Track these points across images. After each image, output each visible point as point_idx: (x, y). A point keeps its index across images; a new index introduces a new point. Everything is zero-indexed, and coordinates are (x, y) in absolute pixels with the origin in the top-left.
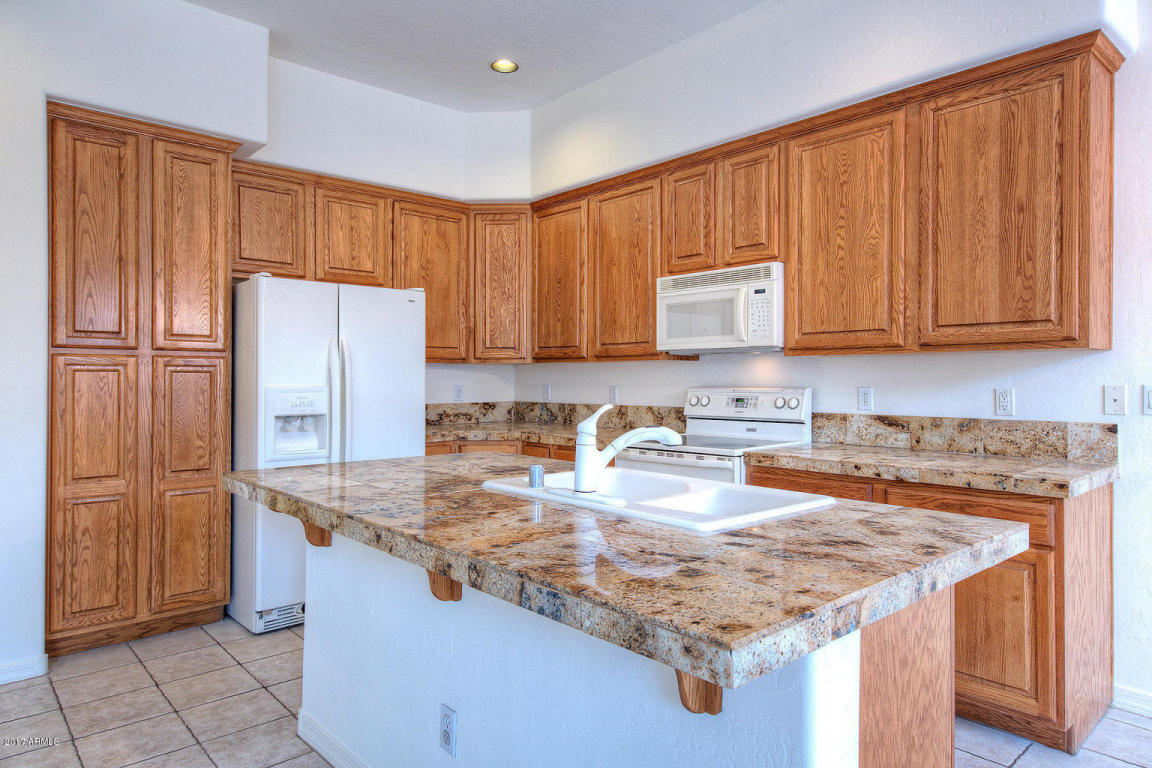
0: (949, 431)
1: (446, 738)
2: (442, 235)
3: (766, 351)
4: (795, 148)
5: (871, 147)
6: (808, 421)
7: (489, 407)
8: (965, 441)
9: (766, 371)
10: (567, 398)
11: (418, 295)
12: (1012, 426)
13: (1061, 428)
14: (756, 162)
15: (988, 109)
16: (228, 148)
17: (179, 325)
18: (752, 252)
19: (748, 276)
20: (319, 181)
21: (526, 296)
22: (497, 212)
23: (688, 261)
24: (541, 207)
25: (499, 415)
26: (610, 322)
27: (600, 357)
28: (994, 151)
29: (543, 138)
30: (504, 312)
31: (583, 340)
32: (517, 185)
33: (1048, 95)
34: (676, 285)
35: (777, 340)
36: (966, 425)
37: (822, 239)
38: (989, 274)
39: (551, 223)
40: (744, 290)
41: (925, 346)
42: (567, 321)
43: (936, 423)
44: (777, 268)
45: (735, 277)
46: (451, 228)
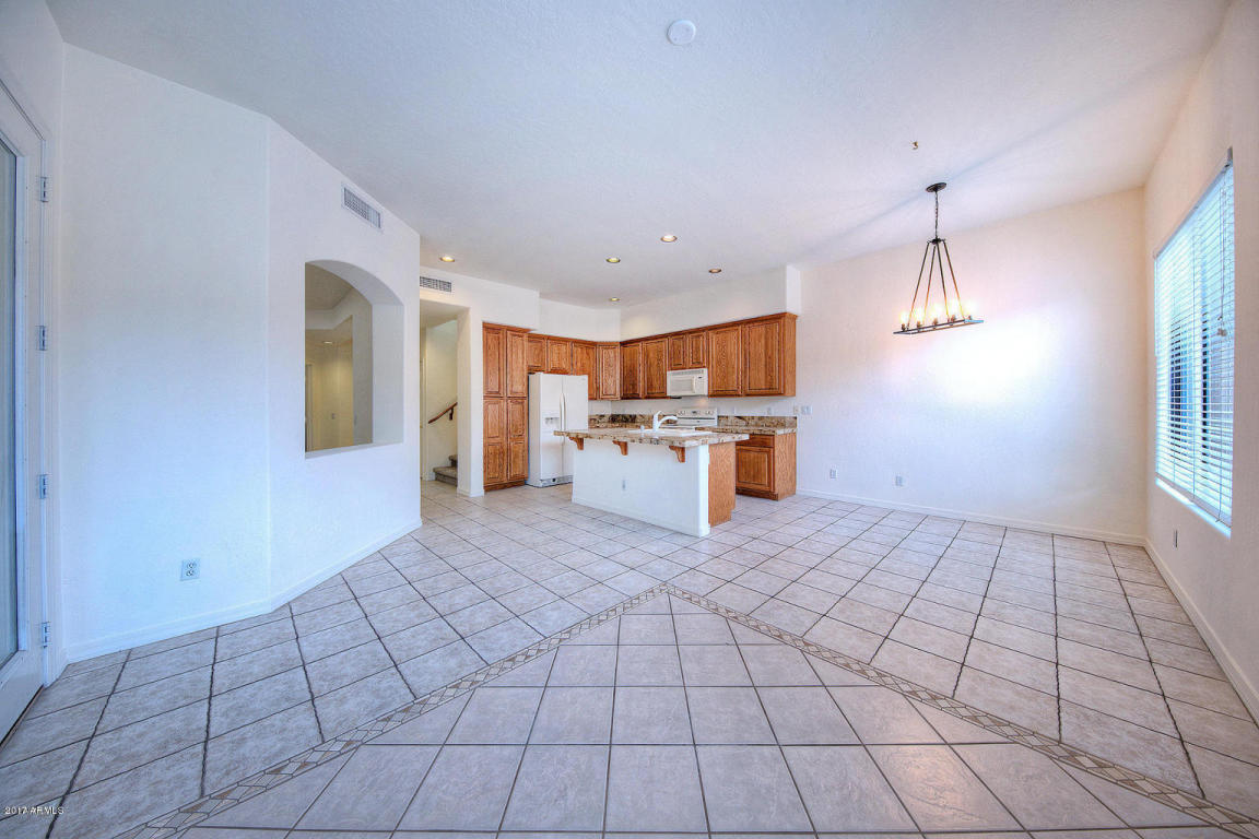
0: (756, 420)
1: (624, 486)
2: (588, 354)
3: (703, 396)
4: (711, 333)
5: (733, 337)
6: (716, 418)
7: (603, 416)
8: (760, 423)
9: (704, 402)
10: (633, 413)
11: (586, 377)
12: (772, 418)
13: (784, 418)
14: (699, 336)
15: (760, 329)
16: (525, 331)
17: (515, 389)
18: (698, 365)
19: (696, 373)
20: (549, 338)
21: (618, 376)
22: (608, 345)
23: (678, 366)
24: (624, 344)
25: (606, 419)
26: (650, 386)
27: (647, 398)
28: (763, 341)
29: (625, 319)
30: (610, 381)
31: (640, 392)
32: (615, 335)
33: (776, 327)
34: (674, 374)
35: (706, 394)
36: (761, 418)
37: (719, 362)
38: (762, 375)
39: (628, 349)
40: (696, 376)
41: (748, 395)
42: (634, 385)
43: (753, 418)
44: (705, 370)
45: (693, 373)
46: (590, 351)
